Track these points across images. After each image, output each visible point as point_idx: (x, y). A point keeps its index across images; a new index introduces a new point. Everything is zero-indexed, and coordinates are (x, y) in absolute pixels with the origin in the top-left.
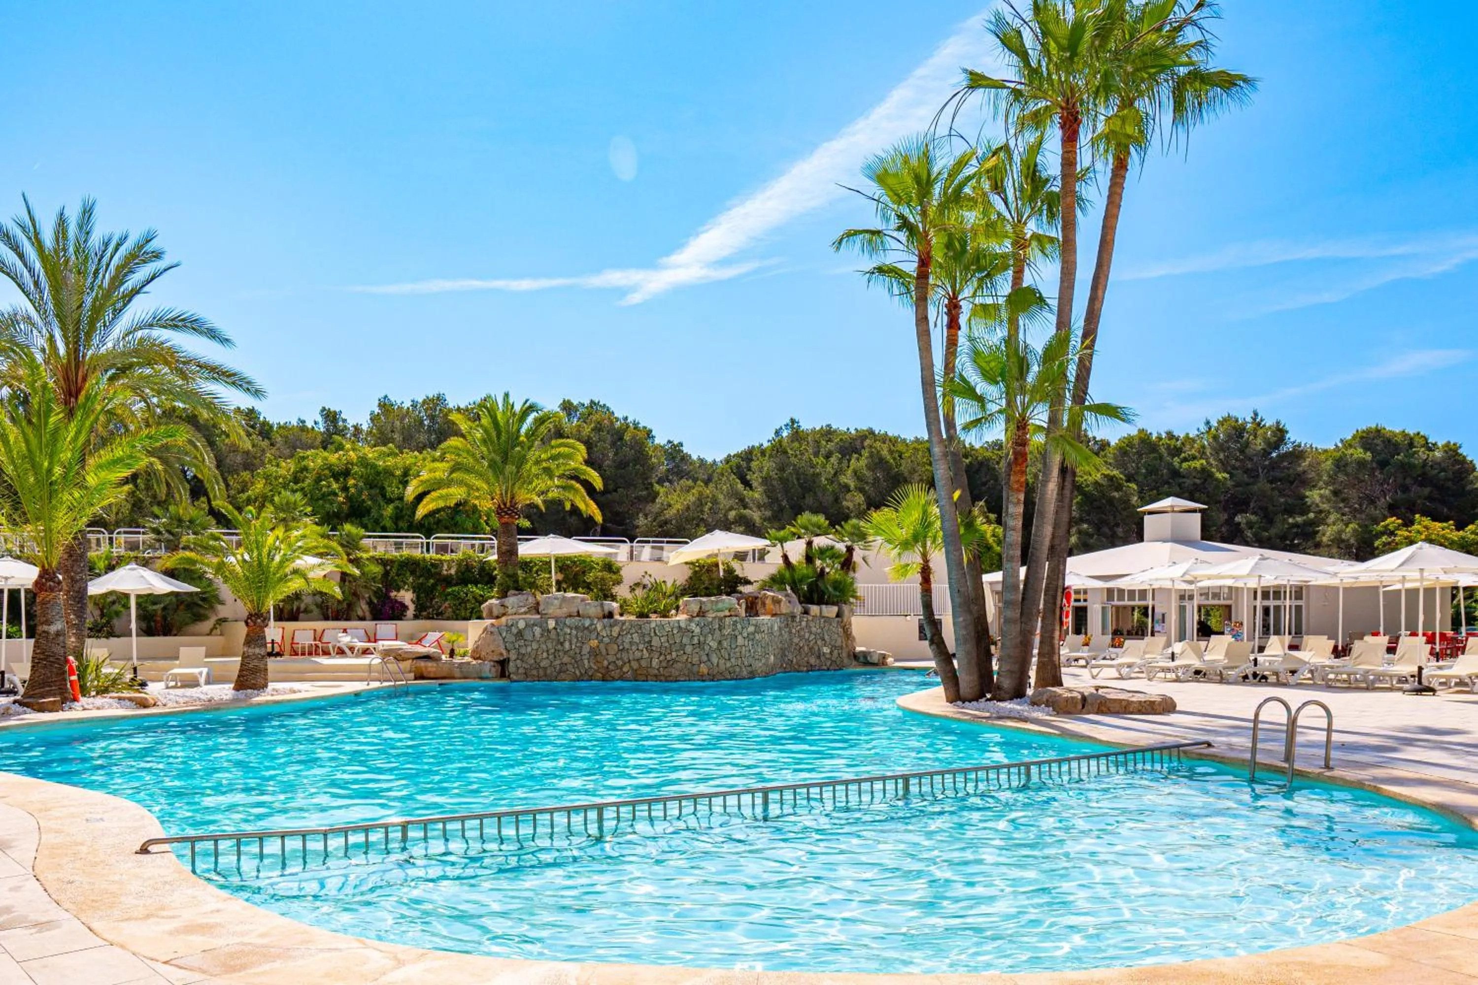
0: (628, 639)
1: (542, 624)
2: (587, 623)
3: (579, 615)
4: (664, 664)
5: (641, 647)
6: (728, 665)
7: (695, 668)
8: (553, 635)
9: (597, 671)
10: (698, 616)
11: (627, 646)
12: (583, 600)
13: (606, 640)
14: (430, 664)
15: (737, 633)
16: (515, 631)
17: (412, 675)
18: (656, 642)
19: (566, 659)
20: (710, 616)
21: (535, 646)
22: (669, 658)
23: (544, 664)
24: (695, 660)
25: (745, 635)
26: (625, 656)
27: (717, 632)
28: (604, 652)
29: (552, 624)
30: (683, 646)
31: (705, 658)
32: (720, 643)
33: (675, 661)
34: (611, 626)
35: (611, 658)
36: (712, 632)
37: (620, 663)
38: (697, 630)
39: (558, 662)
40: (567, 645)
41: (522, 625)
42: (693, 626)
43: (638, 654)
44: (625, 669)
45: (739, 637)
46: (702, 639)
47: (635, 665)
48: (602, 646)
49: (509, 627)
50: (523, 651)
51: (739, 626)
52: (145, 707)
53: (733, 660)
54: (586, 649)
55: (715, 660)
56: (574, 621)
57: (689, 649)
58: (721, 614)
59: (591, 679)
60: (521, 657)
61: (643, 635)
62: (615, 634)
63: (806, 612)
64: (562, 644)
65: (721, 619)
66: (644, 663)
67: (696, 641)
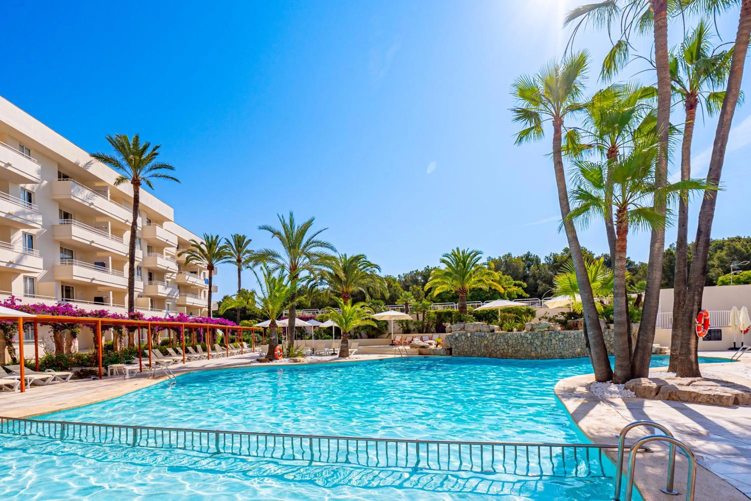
0: (499, 341)
1: (465, 335)
2: (483, 334)
3: (480, 331)
4: (514, 351)
5: (504, 344)
6: (547, 352)
7: (529, 354)
8: (470, 339)
9: (487, 353)
10: (531, 330)
11: (498, 344)
12: (482, 325)
13: (491, 341)
14: (424, 349)
15: (552, 338)
16: (454, 337)
17: (418, 353)
18: (510, 342)
19: (475, 349)
20: (536, 331)
21: (462, 343)
22: (516, 349)
23: (466, 350)
24: (529, 350)
25: (557, 339)
26: (498, 347)
27: (540, 338)
28: (490, 346)
29: (469, 335)
30: (523, 344)
31: (534, 349)
32: (542, 342)
33: (519, 350)
34: (492, 335)
35: (492, 348)
36: (538, 338)
37: (496, 350)
38: (530, 337)
39: (471, 350)
40: (475, 343)
41: (457, 335)
42: (528, 335)
43: (503, 347)
44: (498, 353)
45: (553, 340)
46: (532, 341)
47: (502, 352)
48: (489, 344)
49: (452, 336)
50: (457, 345)
51: (553, 335)
52: (296, 362)
53: (550, 350)
54: (483, 345)
55: (539, 350)
56: (478, 333)
57: (526, 345)
58: (543, 330)
59: (485, 356)
60: (457, 347)
61: (505, 339)
62: (494, 339)
63: (609, 328)
64: (473, 343)
65: (542, 332)
66: (505, 351)
67: (529, 341)
